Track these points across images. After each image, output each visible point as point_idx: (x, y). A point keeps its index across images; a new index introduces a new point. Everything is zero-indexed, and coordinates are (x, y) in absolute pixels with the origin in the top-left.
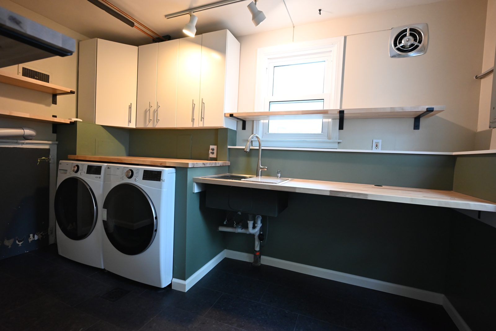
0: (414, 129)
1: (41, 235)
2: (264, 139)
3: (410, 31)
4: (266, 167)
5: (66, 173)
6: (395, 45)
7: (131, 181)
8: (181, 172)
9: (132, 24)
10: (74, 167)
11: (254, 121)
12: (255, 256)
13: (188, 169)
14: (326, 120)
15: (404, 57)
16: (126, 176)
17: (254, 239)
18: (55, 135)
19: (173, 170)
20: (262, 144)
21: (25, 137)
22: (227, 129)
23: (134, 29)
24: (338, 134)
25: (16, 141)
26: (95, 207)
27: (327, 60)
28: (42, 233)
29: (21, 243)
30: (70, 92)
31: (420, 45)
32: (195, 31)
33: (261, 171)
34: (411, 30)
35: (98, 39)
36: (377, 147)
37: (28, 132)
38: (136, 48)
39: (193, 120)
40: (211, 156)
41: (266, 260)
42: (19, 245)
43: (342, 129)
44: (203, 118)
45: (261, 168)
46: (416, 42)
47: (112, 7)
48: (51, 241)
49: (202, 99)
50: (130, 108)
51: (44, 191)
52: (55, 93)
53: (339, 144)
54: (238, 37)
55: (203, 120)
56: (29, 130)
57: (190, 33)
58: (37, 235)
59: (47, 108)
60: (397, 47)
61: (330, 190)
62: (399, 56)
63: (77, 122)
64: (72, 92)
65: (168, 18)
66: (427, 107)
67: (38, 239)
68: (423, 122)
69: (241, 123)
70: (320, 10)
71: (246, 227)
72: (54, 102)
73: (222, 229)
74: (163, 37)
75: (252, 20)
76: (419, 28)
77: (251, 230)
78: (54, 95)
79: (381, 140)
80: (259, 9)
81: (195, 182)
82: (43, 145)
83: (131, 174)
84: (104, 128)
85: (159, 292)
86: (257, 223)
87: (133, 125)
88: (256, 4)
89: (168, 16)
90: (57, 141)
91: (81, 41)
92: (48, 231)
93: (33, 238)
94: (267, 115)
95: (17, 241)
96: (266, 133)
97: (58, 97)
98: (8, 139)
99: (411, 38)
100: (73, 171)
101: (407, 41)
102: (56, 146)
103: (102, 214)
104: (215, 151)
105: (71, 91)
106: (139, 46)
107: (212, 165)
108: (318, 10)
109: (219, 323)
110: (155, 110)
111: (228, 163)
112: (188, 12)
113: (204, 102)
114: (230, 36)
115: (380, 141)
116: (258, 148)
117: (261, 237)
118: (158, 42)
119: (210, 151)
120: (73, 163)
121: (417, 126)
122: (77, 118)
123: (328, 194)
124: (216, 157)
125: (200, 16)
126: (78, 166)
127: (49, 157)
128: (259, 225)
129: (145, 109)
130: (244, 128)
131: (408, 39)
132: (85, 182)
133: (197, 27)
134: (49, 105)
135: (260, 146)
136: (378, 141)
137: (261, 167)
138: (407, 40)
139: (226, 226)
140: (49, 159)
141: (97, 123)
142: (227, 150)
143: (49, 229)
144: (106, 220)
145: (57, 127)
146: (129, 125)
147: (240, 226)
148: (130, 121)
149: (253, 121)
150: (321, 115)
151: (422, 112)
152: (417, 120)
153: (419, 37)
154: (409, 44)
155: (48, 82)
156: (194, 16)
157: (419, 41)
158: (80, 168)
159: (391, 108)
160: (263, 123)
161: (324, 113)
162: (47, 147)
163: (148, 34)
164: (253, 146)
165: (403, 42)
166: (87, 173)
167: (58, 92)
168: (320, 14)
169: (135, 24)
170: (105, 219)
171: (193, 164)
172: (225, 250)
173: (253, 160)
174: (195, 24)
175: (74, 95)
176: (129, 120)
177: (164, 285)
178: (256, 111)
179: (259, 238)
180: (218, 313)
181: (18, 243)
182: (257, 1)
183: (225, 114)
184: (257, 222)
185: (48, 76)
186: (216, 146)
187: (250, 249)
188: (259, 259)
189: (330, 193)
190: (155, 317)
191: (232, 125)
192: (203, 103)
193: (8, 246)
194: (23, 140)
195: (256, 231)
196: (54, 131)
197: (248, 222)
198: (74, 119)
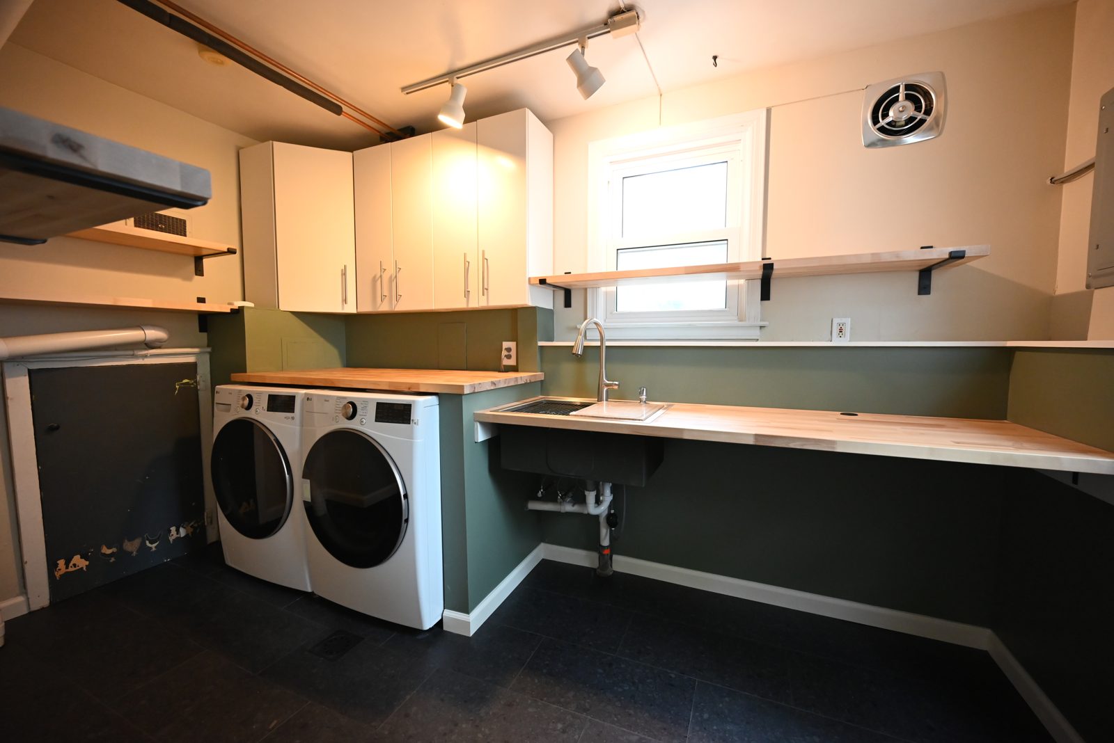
0: (920, 293)
1: (191, 527)
2: (609, 325)
3: (906, 90)
4: (617, 383)
5: (228, 411)
6: (875, 121)
7: (354, 425)
8: (451, 401)
9: (337, 110)
10: (244, 399)
11: (588, 290)
12: (601, 556)
13: (463, 397)
14: (733, 282)
15: (893, 144)
16: (343, 415)
17: (598, 524)
18: (205, 335)
19: (434, 400)
20: (607, 335)
21: (148, 345)
22: (534, 308)
23: (341, 118)
24: (759, 310)
25: (131, 353)
26: (287, 476)
27: (732, 159)
28: (192, 523)
29: (156, 544)
30: (226, 250)
31: (929, 119)
32: (463, 115)
33: (607, 391)
34: (908, 87)
35: (274, 142)
36: (840, 335)
37: (152, 334)
38: (348, 155)
39: (467, 293)
40: (506, 362)
41: (624, 564)
42: (151, 548)
43: (768, 299)
44: (487, 289)
45: (607, 385)
46: (920, 112)
47: (297, 78)
48: (211, 538)
49: (483, 252)
50: (344, 274)
51: (191, 443)
52: (198, 254)
53: (763, 329)
54: (549, 122)
55: (488, 293)
56: (154, 329)
57: (453, 121)
58: (184, 528)
59: (186, 284)
60: (878, 126)
61: (754, 433)
62: (883, 143)
63: (245, 310)
64: (231, 252)
65: (407, 93)
66: (951, 249)
67: (187, 536)
68: (937, 279)
69: (561, 294)
70: (715, 58)
71: (582, 501)
72: (199, 271)
73: (534, 506)
74: (399, 130)
75: (578, 87)
76: (925, 82)
77: (592, 509)
78: (198, 259)
79: (850, 319)
80: (591, 64)
81: (477, 421)
82: (183, 356)
83: (352, 411)
84: (297, 317)
85: (420, 637)
86: (603, 495)
87: (350, 309)
88: (583, 53)
89: (407, 89)
90: (208, 346)
91: (243, 148)
92: (204, 519)
93: (177, 534)
94: (614, 277)
95: (147, 542)
96: (611, 313)
97: (205, 261)
98: (116, 350)
99: (909, 105)
100: (242, 406)
101: (900, 112)
102: (208, 357)
103: (302, 490)
104: (513, 353)
105: (228, 249)
106: (354, 152)
107: (509, 383)
108: (712, 57)
109: (540, 704)
110: (391, 277)
111: (540, 375)
112: (447, 79)
113: (486, 257)
114: (532, 122)
115: (848, 321)
116: (598, 344)
117: (612, 520)
118: (391, 141)
119: (504, 353)
120: (240, 391)
121: (924, 288)
122: (244, 300)
123: (751, 442)
124: (515, 364)
125: (470, 86)
126: (250, 397)
127: (196, 378)
128: (608, 497)
129: (373, 275)
130: (568, 304)
131: (903, 107)
132: (265, 427)
133: (466, 108)
134: (189, 279)
135: (602, 340)
136: (843, 320)
137: (608, 382)
138: (901, 109)
139: (544, 499)
140: (196, 382)
141: (282, 308)
142: (537, 350)
143: (205, 514)
144: (310, 501)
145: (206, 321)
146: (343, 309)
147: (569, 500)
148: (345, 301)
149: (586, 289)
150: (723, 274)
151: (939, 261)
152: (925, 276)
153: (925, 102)
154: (905, 117)
155: (185, 235)
156: (459, 86)
157: (925, 110)
158: (255, 400)
159: (873, 254)
160: (606, 293)
161: (730, 269)
162: (191, 359)
163: (370, 127)
164: (588, 338)
165: (891, 113)
166: (268, 410)
167: (204, 253)
168: (716, 65)
169: (345, 108)
170: (309, 499)
171: (473, 386)
172: (542, 545)
173: (590, 369)
174: (461, 101)
175: (237, 257)
176: (343, 297)
177: (428, 623)
178: (590, 271)
179: (607, 523)
180: (536, 681)
181: (150, 545)
182: (586, 47)
183: (529, 279)
184: (603, 490)
185: (184, 222)
186: (515, 343)
187: (591, 543)
188: (609, 561)
189: (756, 439)
190: (415, 692)
191: (543, 300)
192: (485, 259)
193: (132, 553)
194: (145, 349)
195: (603, 510)
196: (203, 328)
197: (586, 493)
198: (238, 304)
